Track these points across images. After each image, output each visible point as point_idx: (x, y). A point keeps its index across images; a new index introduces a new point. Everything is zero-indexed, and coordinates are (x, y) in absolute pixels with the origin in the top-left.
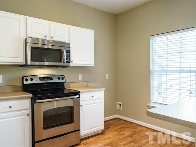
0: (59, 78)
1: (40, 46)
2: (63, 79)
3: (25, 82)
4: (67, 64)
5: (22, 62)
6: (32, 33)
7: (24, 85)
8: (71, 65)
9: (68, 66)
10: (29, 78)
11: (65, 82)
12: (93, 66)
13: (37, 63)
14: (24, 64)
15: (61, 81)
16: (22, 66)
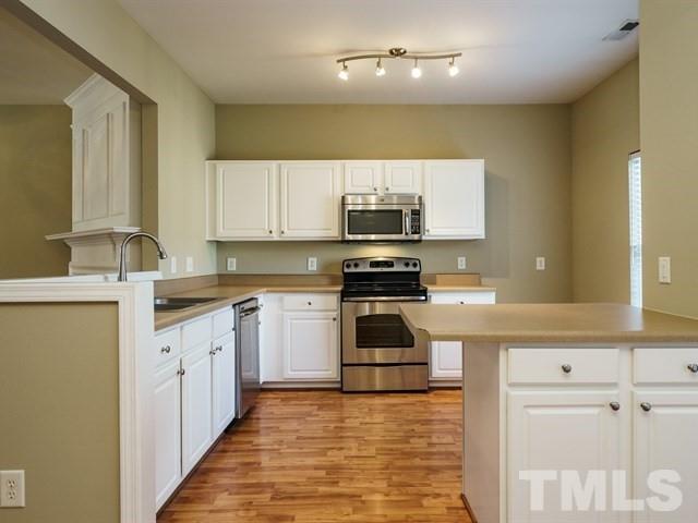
0: (407, 265)
1: (360, 208)
2: (415, 265)
3: (346, 270)
4: (416, 237)
5: (336, 235)
6: (353, 186)
7: (345, 274)
8: (424, 238)
9: (419, 241)
10: (352, 263)
11: (419, 273)
12: (483, 237)
13: (360, 237)
14: (340, 239)
15: (411, 269)
16: (337, 242)
